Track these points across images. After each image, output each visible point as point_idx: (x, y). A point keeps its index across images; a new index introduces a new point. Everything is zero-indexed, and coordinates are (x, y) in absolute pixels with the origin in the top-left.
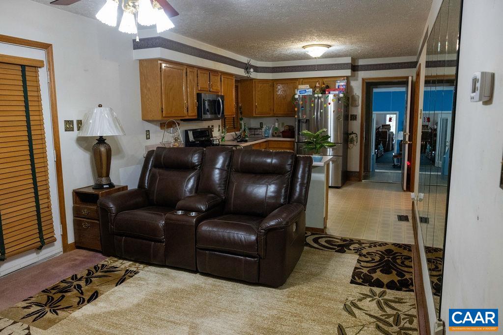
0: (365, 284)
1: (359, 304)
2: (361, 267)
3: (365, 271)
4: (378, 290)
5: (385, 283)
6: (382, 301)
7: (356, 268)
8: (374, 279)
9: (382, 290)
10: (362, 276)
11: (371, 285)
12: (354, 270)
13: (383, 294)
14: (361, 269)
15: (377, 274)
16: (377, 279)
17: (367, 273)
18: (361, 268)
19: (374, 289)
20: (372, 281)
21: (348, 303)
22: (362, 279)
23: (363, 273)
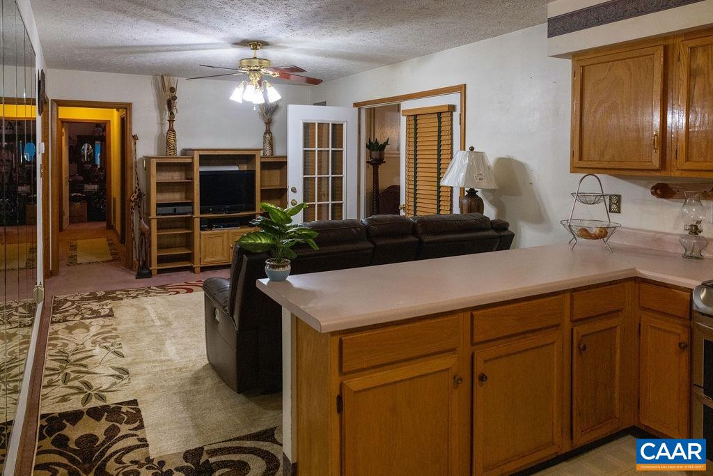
0: (114, 406)
1: (113, 380)
2: (134, 432)
3: (125, 429)
4: (95, 403)
5: (85, 416)
6: (86, 390)
7: (141, 427)
8: (105, 417)
9: (88, 406)
10: (126, 418)
11: (106, 408)
12: (142, 421)
13: (87, 399)
14: (133, 429)
15: (103, 431)
16: (98, 419)
17: (118, 424)
18: (132, 432)
19: (100, 403)
20: (106, 414)
21: (125, 376)
22: (123, 413)
23: (127, 423)
